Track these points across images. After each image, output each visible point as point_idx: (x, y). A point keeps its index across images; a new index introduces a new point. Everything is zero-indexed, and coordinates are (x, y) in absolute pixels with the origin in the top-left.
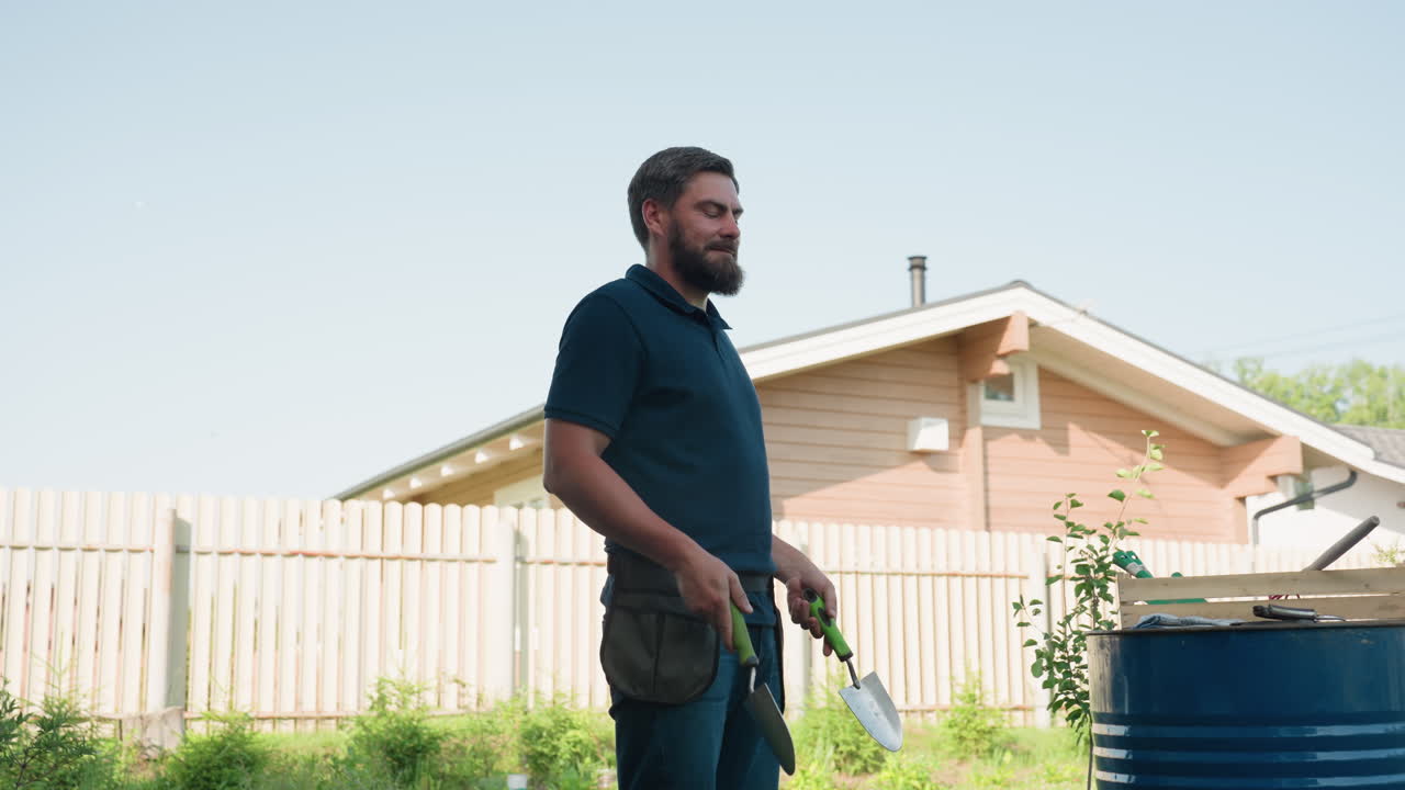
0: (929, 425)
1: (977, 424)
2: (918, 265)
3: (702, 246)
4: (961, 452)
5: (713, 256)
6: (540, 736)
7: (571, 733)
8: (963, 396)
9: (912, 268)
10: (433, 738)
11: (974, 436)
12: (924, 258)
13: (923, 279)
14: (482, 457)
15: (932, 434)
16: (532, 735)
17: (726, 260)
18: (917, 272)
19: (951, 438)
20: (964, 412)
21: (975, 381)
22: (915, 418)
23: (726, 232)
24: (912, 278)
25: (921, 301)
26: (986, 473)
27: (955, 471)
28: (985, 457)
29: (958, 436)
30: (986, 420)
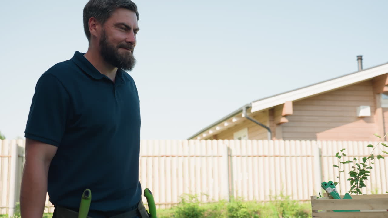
0: (363, 108)
1: (380, 107)
2: (360, 58)
3: (115, 45)
4: (375, 116)
5: (121, 51)
6: (233, 211)
7: (242, 209)
8: (375, 98)
9: (358, 59)
10: (200, 211)
11: (379, 111)
12: (361, 56)
13: (361, 63)
14: (226, 124)
15: (365, 111)
16: (231, 210)
17: (128, 54)
18: (360, 61)
19: (371, 112)
20: (375, 103)
21: (379, 94)
22: (359, 106)
23: (129, 40)
24: (358, 62)
25: (361, 69)
26: (384, 123)
27: (373, 122)
28: (383, 117)
29: (374, 111)
30: (384, 106)
